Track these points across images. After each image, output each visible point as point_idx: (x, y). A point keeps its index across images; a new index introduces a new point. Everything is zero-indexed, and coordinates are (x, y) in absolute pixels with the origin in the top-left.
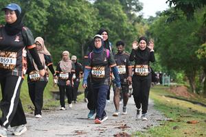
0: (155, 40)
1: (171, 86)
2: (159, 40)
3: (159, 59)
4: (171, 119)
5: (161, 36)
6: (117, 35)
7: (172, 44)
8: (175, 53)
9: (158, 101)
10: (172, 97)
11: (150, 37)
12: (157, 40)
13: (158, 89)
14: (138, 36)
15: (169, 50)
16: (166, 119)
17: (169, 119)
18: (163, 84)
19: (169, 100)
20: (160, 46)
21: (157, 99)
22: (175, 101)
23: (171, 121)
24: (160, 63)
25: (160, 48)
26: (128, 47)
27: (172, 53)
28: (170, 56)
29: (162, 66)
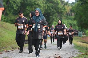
0: (75, 14)
1: (83, 37)
2: (77, 14)
3: (77, 23)
4: (83, 53)
5: (78, 12)
6: (56, 12)
7: (83, 16)
8: (85, 20)
9: (76, 44)
10: (83, 42)
11: (72, 12)
12: (76, 13)
13: (76, 38)
14: (66, 12)
15: (82, 19)
16: (80, 53)
17: (82, 53)
18: (79, 36)
19: (82, 44)
20: (77, 17)
21: (76, 43)
22: (85, 44)
23: (83, 54)
24: (77, 25)
25: (77, 18)
26: (61, 17)
27: (83, 20)
28: (82, 22)
29: (78, 27)
